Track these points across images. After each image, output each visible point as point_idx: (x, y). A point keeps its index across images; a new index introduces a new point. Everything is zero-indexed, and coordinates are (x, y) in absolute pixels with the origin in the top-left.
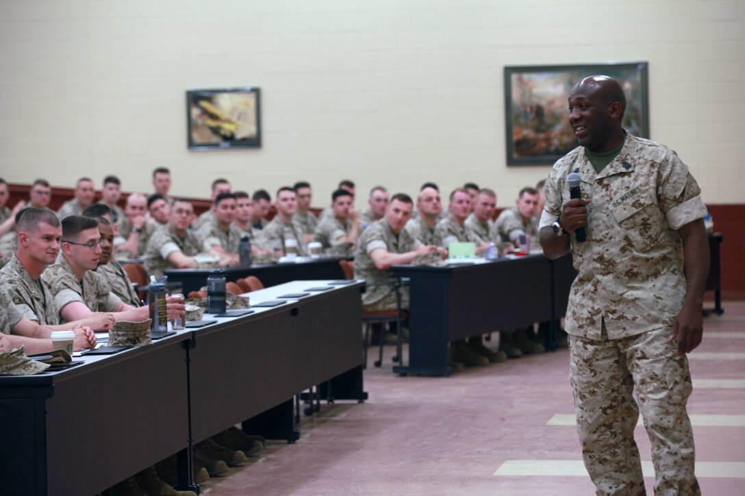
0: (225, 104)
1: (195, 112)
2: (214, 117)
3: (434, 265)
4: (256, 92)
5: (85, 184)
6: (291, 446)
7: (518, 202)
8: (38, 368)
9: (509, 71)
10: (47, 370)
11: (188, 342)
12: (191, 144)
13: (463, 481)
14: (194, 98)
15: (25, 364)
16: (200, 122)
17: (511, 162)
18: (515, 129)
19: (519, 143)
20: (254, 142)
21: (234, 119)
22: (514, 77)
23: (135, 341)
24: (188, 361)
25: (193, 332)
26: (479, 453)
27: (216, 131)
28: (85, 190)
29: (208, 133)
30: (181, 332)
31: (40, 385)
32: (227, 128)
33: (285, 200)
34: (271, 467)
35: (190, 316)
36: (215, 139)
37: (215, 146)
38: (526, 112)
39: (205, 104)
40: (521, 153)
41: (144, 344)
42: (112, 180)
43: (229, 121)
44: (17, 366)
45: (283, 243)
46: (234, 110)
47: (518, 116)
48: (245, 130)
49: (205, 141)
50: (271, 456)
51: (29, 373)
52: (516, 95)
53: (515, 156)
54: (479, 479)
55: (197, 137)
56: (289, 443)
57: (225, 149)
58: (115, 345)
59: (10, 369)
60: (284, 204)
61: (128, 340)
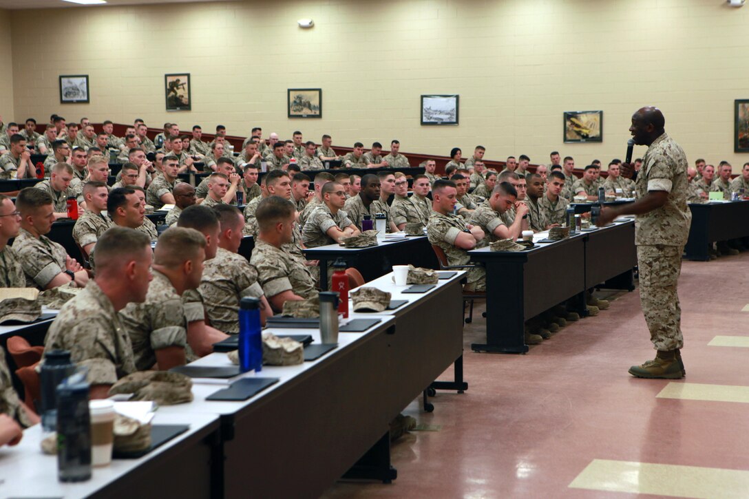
0: (584, 119)
1: (568, 123)
2: (578, 126)
3: (701, 203)
4: (601, 113)
5: (511, 160)
6: (630, 293)
7: (743, 171)
8: (521, 248)
9: (737, 102)
10: (525, 249)
11: (585, 238)
12: (565, 140)
13: (725, 313)
14: (568, 116)
15: (514, 246)
16: (571, 129)
17: (737, 150)
18: (740, 133)
19: (741, 140)
20: (598, 139)
21: (588, 127)
22: (740, 105)
23: (562, 237)
24: (585, 248)
25: (588, 234)
26: (732, 299)
27: (579, 133)
28: (512, 163)
29: (575, 134)
30: (582, 233)
31: (521, 256)
32: (585, 132)
33: (614, 169)
34: (622, 303)
35: (583, 226)
36: (578, 138)
37: (579, 141)
38: (746, 124)
39: (573, 119)
40: (743, 146)
41: (566, 238)
42: (523, 157)
43: (586, 128)
44: (510, 247)
45: (615, 191)
46: (588, 122)
47: (741, 126)
48: (595, 133)
49: (573, 138)
50: (621, 297)
51: (516, 251)
52: (741, 115)
53: (739, 147)
54: (733, 312)
55: (568, 137)
56: (629, 291)
57: (583, 142)
58: (552, 239)
59: (507, 248)
60: (613, 172)
61: (559, 236)
